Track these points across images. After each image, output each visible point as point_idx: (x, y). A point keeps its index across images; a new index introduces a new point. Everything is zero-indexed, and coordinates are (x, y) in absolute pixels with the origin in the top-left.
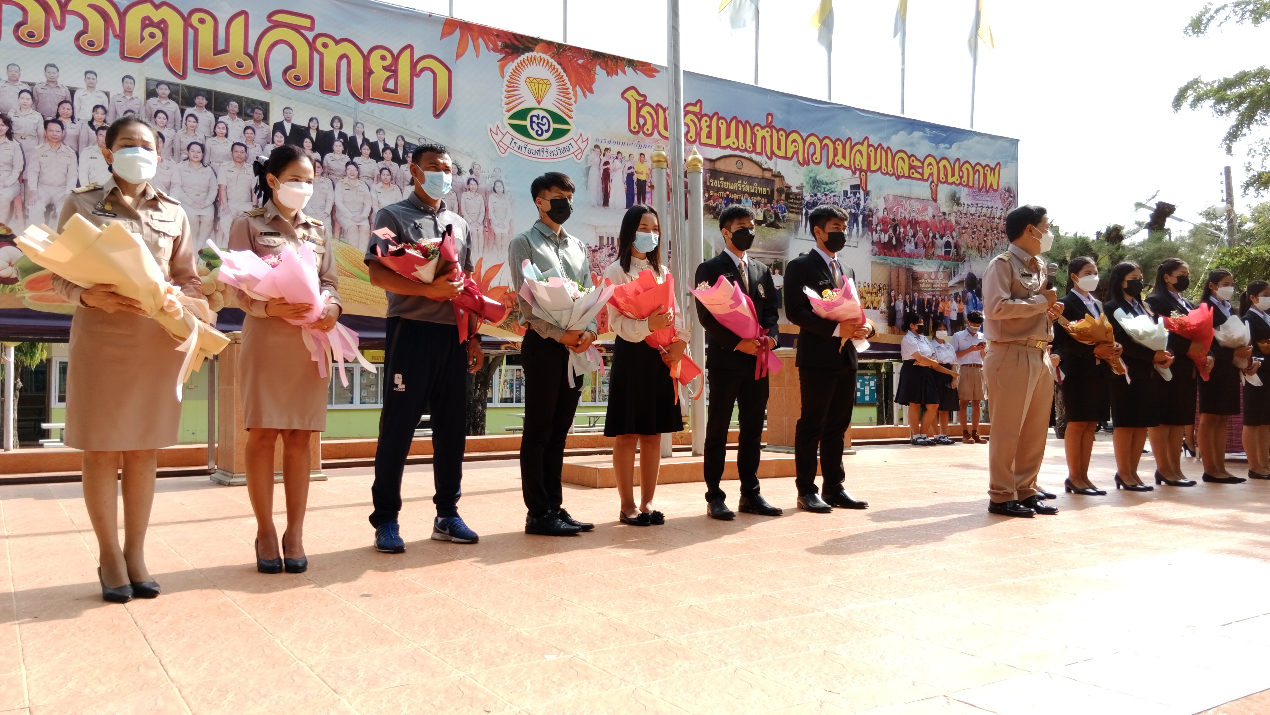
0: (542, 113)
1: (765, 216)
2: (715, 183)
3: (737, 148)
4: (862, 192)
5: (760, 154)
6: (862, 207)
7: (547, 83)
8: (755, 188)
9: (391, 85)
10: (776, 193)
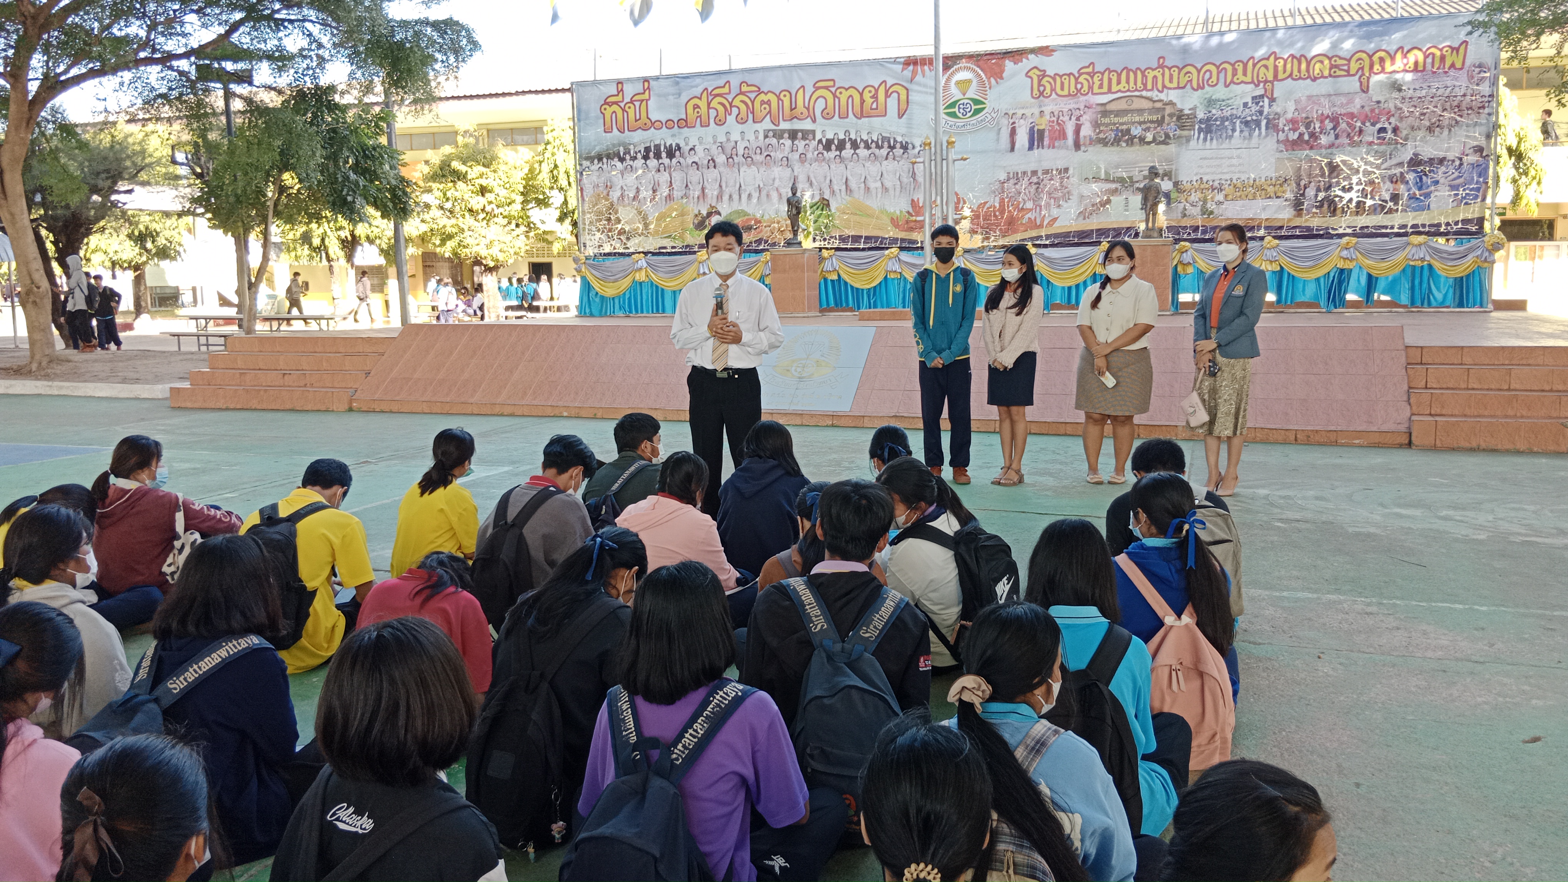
0: (966, 101)
1: (1154, 137)
2: (1107, 120)
3: (1128, 90)
4: (1266, 100)
5: (1152, 90)
6: (1265, 113)
7: (969, 81)
8: (1146, 116)
9: (874, 106)
10: (1167, 118)
